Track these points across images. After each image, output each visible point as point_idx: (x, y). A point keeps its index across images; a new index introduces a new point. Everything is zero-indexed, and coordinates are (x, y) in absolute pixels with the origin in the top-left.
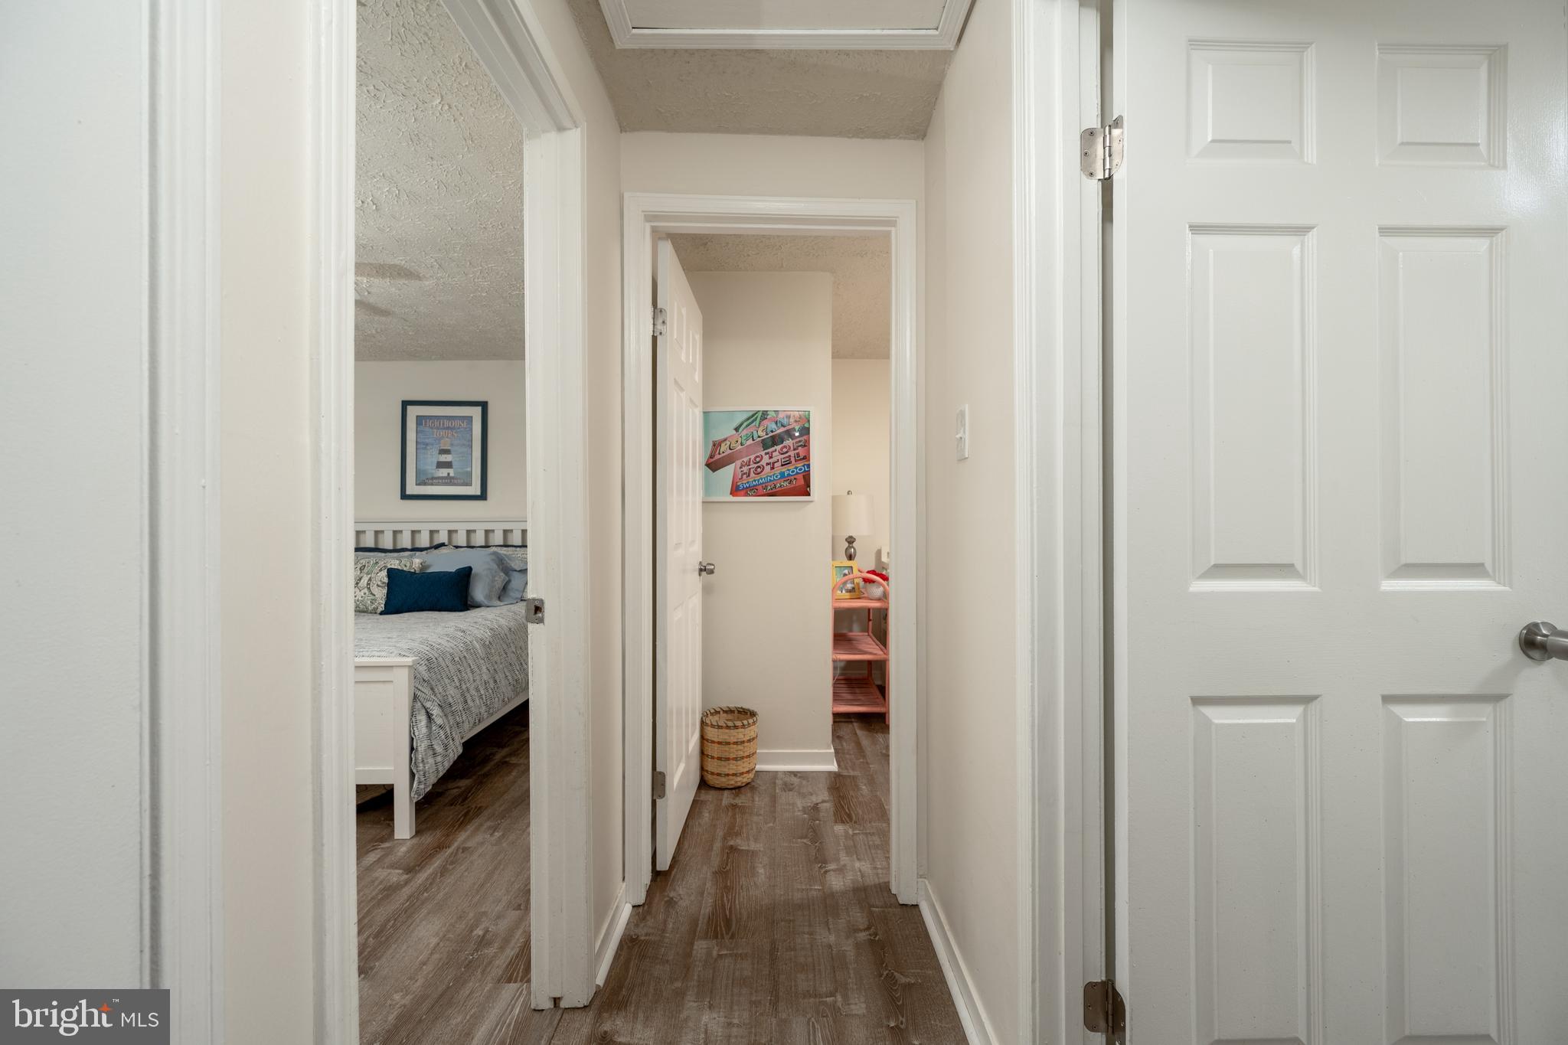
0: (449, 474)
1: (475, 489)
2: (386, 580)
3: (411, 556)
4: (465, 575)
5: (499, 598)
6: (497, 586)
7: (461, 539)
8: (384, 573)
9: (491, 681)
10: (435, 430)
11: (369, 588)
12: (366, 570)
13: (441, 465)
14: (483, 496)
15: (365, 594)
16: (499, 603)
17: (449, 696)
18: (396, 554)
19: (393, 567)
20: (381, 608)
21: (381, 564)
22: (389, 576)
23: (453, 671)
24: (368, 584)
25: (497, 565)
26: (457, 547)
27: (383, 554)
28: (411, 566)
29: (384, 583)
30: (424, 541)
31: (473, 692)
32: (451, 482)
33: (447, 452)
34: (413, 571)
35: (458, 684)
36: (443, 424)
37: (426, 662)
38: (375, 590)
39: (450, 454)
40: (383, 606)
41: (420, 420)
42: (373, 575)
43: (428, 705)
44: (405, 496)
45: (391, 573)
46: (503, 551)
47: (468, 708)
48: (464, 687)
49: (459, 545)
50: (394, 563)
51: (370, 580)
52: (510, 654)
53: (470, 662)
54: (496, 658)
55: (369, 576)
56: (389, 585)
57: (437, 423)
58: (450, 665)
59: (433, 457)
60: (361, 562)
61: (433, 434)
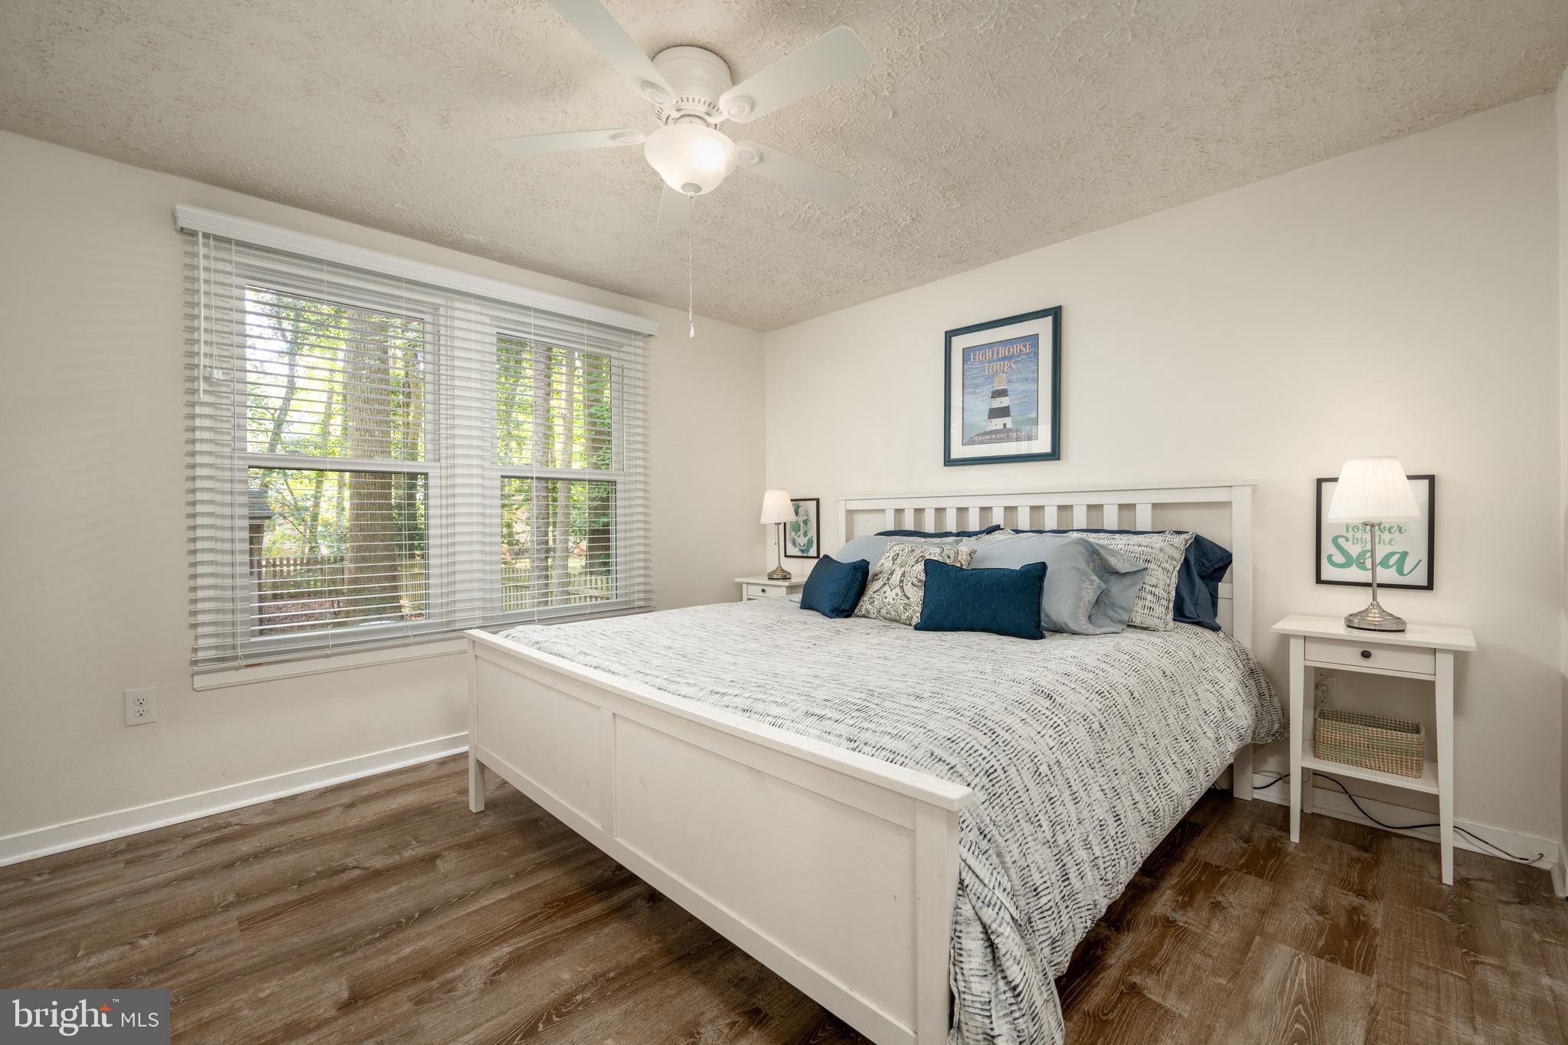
0: (1005, 425)
1: (1043, 445)
2: (923, 577)
3: (957, 543)
4: (1035, 576)
5: (1090, 618)
6: (1087, 598)
7: (1024, 521)
8: (921, 567)
9: (1111, 820)
10: (987, 365)
11: (902, 587)
12: (899, 561)
13: (995, 413)
14: (1055, 454)
15: (897, 595)
16: (1091, 629)
17: (1034, 870)
18: (937, 540)
19: (932, 557)
20: (916, 620)
21: (918, 552)
22: (926, 571)
23: (1037, 801)
24: (901, 581)
25: (1086, 561)
26: (1017, 532)
27: (923, 540)
28: (956, 558)
29: (920, 581)
30: (974, 524)
31: (1082, 854)
32: (1008, 436)
33: (1003, 393)
34: (958, 565)
35: (1049, 834)
36: (998, 353)
37: (985, 780)
38: (910, 590)
39: (1007, 395)
40: (918, 615)
41: (967, 352)
42: (907, 569)
43: (988, 915)
44: (949, 462)
45: (931, 566)
46: (1093, 538)
47: (1072, 895)
48: (1061, 840)
49: (1020, 528)
50: (933, 551)
51: (903, 575)
52: (1140, 752)
53: (1069, 775)
54: (1115, 762)
55: (903, 569)
56: (927, 586)
57: (988, 353)
58: (1031, 785)
59: (982, 404)
60: (895, 548)
61: (984, 371)
